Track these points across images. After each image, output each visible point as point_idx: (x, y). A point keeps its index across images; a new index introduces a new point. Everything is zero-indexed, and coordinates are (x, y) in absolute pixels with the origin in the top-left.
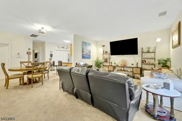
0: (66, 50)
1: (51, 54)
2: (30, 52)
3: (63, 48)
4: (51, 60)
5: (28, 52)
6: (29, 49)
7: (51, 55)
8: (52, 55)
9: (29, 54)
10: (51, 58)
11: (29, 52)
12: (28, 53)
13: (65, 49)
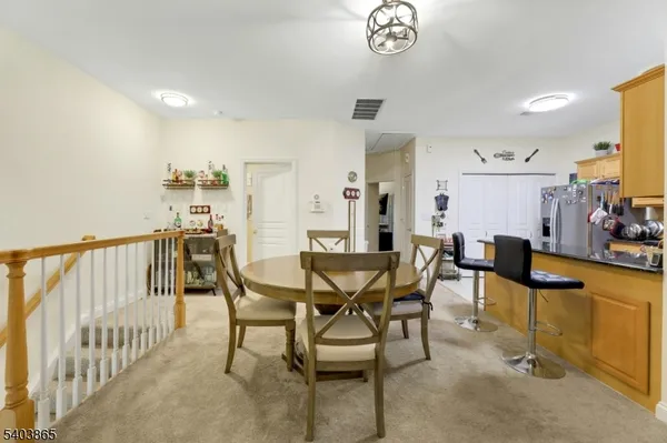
0: (528, 167)
1: (442, 196)
2: (356, 190)
3: (508, 156)
4: (441, 225)
5: (346, 189)
6: (353, 177)
7: (442, 203)
8: (446, 198)
9: (351, 197)
10: (443, 216)
11: (351, 190)
12: (348, 193)
13: (516, 165)
